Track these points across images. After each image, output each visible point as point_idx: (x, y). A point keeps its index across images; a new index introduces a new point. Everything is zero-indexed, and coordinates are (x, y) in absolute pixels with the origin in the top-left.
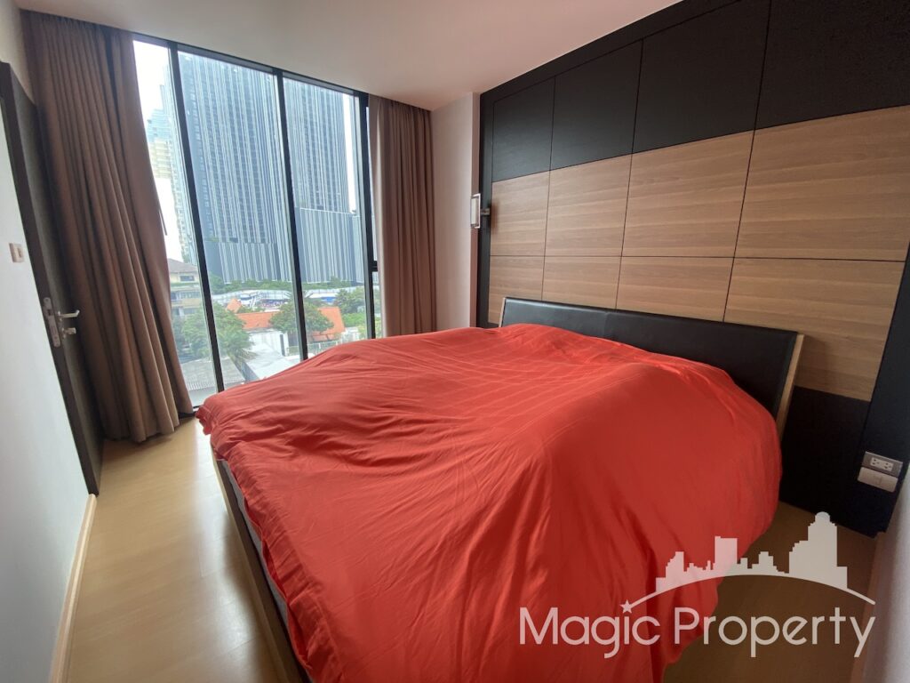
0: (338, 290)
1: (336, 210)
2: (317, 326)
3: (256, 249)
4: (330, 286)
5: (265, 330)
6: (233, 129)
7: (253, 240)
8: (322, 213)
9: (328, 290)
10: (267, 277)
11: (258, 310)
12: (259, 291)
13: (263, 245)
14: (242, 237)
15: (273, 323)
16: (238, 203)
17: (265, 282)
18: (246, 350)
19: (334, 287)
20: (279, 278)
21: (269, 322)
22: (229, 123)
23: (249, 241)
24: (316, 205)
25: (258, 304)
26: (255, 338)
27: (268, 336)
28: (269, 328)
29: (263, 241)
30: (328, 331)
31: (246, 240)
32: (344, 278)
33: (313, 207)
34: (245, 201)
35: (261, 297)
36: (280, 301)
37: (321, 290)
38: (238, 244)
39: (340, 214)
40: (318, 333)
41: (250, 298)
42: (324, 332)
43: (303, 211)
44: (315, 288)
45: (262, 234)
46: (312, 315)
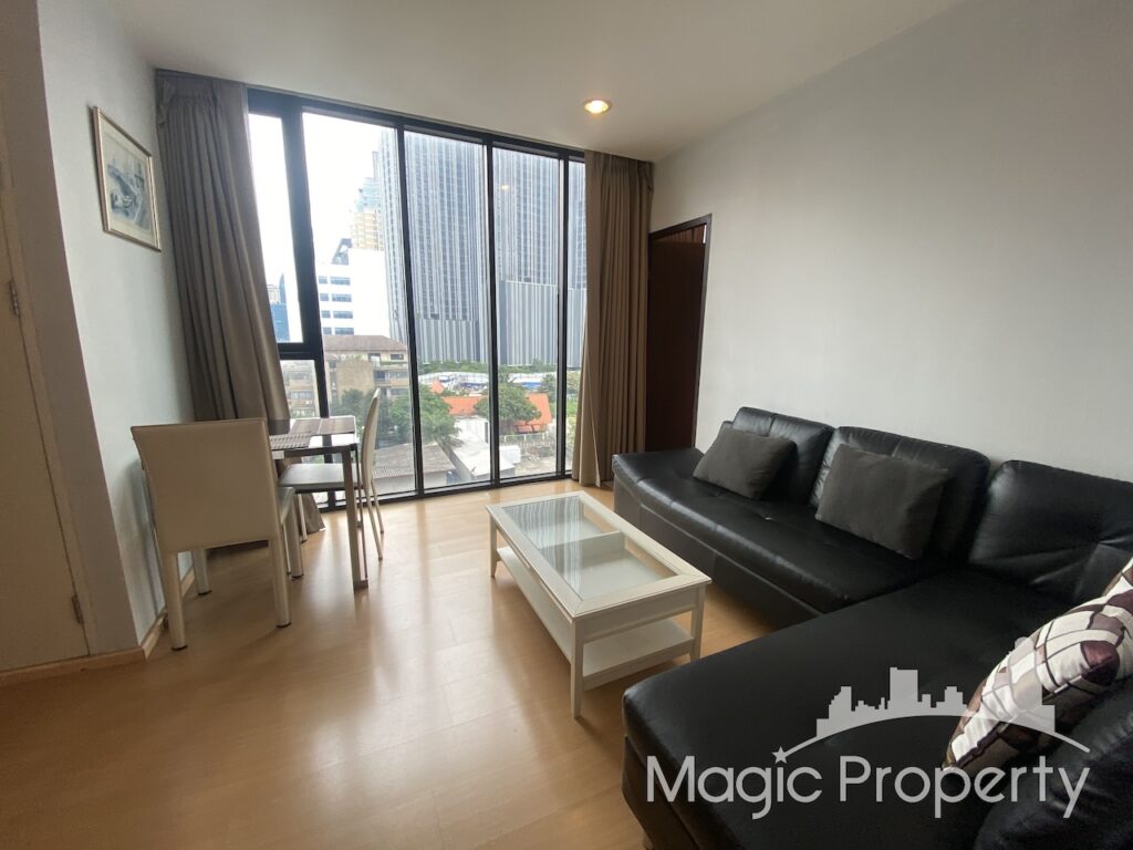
0: (541, 374)
1: (544, 282)
2: (525, 414)
3: (457, 327)
4: (533, 369)
5: (470, 416)
6: (442, 194)
7: (454, 317)
8: (530, 286)
9: (530, 375)
10: (465, 358)
11: (462, 394)
12: (458, 373)
13: (464, 322)
14: (444, 313)
15: (477, 409)
16: (442, 275)
17: (463, 363)
18: (452, 436)
19: (537, 371)
20: (478, 360)
21: (474, 407)
22: (438, 188)
23: (451, 317)
24: (523, 277)
25: (456, 388)
26: (460, 424)
27: (473, 422)
28: (474, 414)
29: (465, 317)
30: (535, 421)
31: (447, 317)
32: (548, 362)
33: (520, 279)
34: (449, 273)
35: (459, 380)
36: (478, 385)
37: (523, 375)
38: (439, 322)
39: (548, 287)
40: (523, 422)
41: (449, 381)
42: (530, 423)
43: (509, 284)
44: (516, 372)
45: (464, 311)
46: (520, 401)
